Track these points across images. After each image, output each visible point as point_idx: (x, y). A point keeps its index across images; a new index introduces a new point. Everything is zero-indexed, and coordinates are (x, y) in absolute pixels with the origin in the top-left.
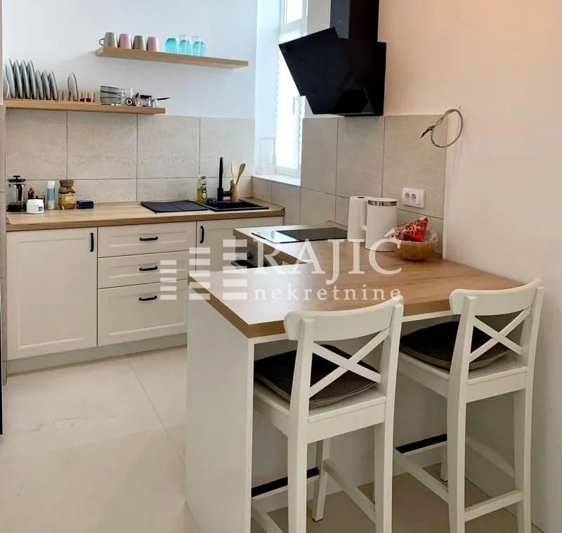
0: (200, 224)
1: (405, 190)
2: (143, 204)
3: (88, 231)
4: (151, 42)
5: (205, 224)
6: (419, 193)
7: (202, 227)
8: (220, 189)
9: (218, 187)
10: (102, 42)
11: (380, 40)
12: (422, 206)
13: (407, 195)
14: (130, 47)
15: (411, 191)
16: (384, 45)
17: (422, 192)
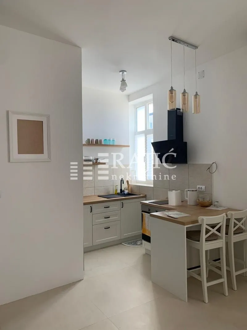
0: (121, 201)
1: (198, 186)
2: (99, 196)
3: (90, 205)
4: (101, 141)
5: (123, 201)
6: (203, 187)
7: (122, 202)
8: (121, 190)
9: (120, 188)
10: (86, 142)
11: (184, 141)
12: (204, 191)
13: (199, 188)
14: (95, 143)
15: (200, 186)
16: (186, 143)
17: (204, 186)
